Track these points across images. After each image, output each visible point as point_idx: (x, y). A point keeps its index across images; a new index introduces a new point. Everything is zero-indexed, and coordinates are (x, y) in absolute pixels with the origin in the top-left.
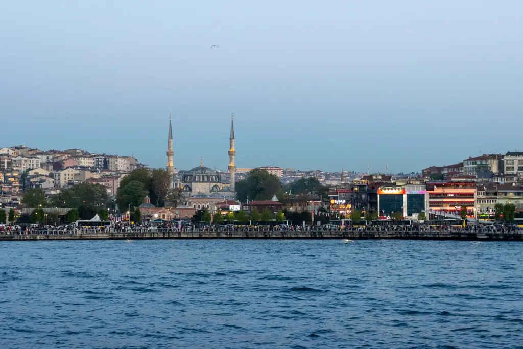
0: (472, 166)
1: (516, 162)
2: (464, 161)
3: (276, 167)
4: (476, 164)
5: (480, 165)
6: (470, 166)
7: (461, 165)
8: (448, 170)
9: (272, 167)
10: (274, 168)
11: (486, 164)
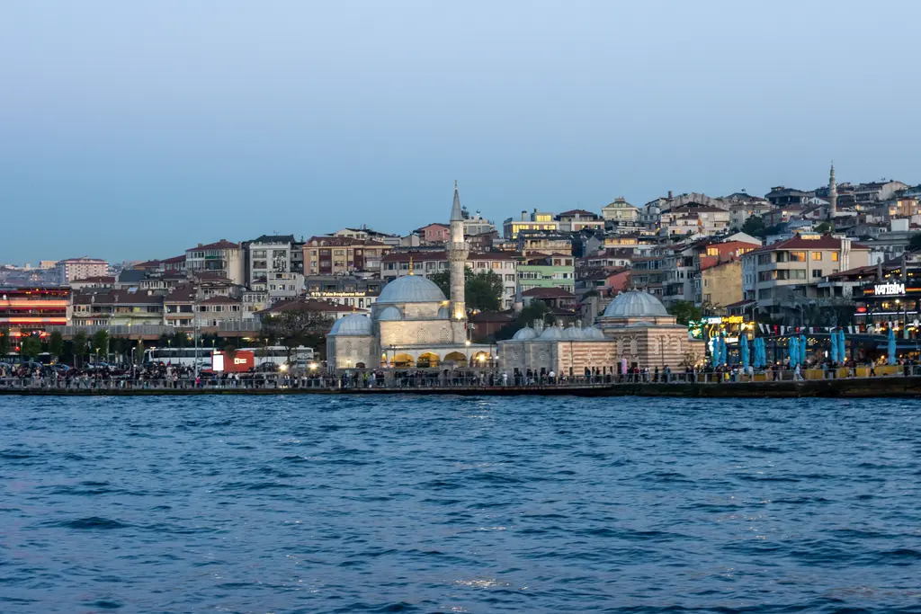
0: (198, 259)
1: (270, 254)
2: (187, 251)
3: (94, 260)
4: (203, 256)
5: (210, 257)
6: (194, 259)
7: (183, 259)
8: (166, 267)
9: (89, 260)
10: (92, 262)
11: (218, 257)
